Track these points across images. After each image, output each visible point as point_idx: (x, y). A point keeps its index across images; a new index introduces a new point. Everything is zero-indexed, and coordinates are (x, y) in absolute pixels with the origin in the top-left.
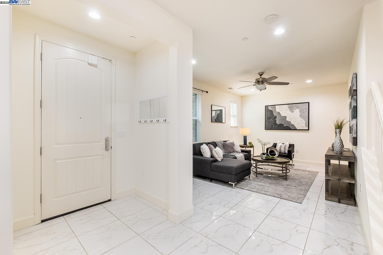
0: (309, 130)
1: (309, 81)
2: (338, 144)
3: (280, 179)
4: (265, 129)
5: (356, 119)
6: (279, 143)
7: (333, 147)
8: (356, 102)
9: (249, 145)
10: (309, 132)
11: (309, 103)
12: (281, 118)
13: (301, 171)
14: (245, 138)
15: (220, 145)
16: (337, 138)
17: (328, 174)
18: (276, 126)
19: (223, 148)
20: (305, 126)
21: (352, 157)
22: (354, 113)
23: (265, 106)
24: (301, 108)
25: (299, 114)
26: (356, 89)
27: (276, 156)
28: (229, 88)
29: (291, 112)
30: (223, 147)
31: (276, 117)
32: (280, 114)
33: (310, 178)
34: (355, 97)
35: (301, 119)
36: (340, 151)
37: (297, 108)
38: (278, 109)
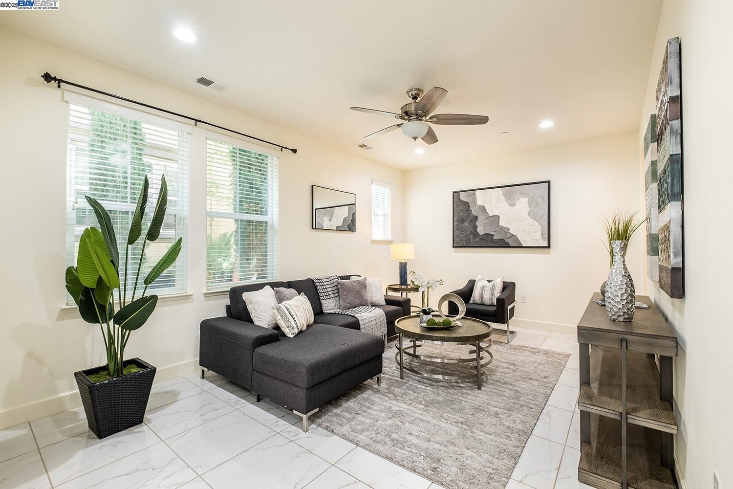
0: (550, 248)
1: (546, 124)
2: (621, 289)
3: (463, 383)
4: (454, 247)
5: (680, 203)
6: (479, 280)
7: (603, 292)
8: (679, 140)
9: (412, 285)
10: (549, 254)
11: (549, 182)
12: (487, 221)
13: (528, 353)
14: (403, 268)
15: (327, 286)
16: (614, 271)
17: (589, 384)
18: (477, 239)
19: (337, 294)
20: (541, 239)
21: (667, 337)
22: (672, 180)
23: (454, 193)
24: (531, 195)
25: (528, 209)
26: (679, 94)
27: (458, 317)
28: (362, 146)
29: (509, 206)
30: (336, 291)
31: (477, 217)
32: (485, 210)
33: (545, 377)
34: (676, 123)
35: (530, 221)
36: (624, 313)
37: (523, 194)
38: (481, 199)
